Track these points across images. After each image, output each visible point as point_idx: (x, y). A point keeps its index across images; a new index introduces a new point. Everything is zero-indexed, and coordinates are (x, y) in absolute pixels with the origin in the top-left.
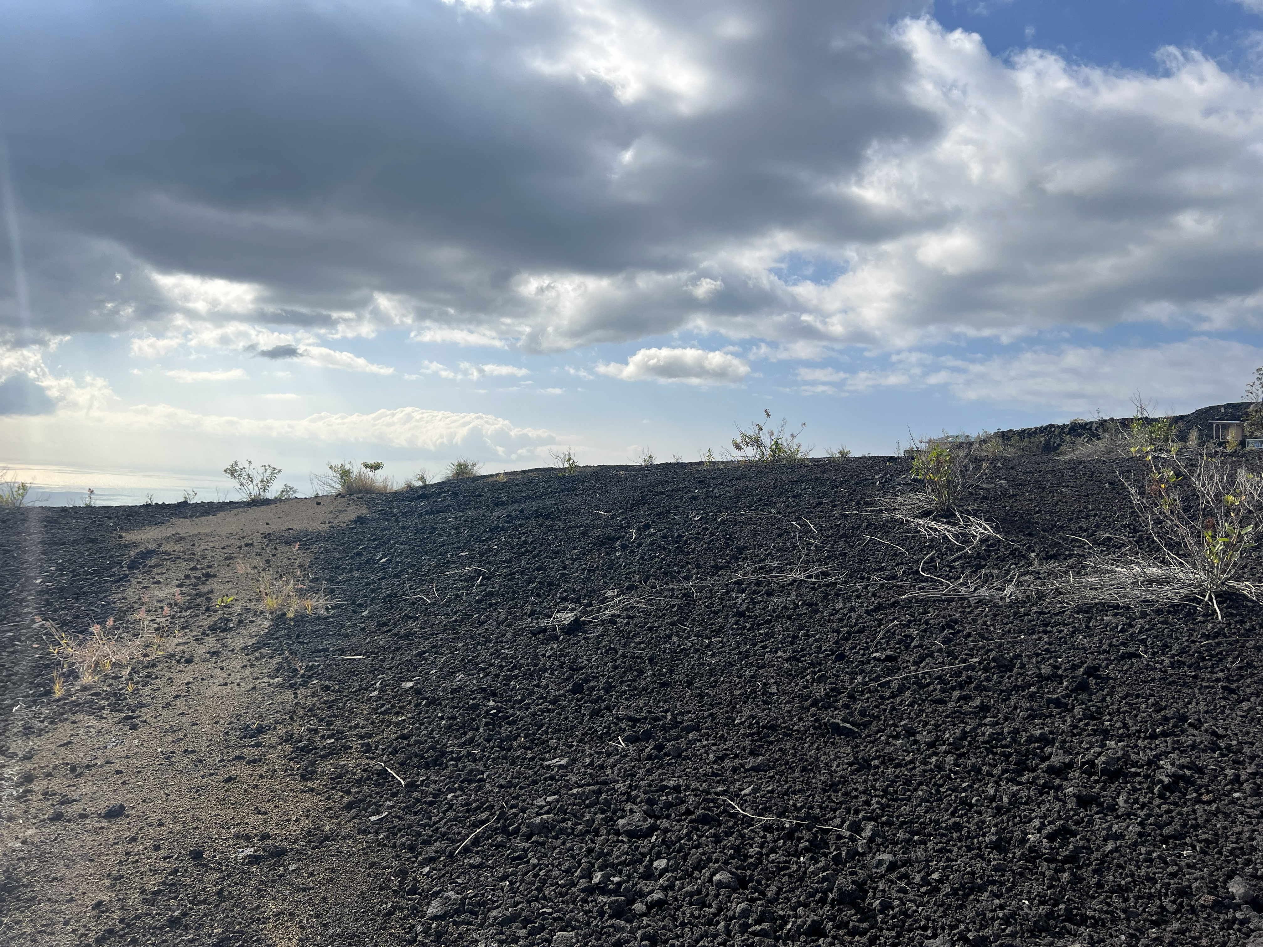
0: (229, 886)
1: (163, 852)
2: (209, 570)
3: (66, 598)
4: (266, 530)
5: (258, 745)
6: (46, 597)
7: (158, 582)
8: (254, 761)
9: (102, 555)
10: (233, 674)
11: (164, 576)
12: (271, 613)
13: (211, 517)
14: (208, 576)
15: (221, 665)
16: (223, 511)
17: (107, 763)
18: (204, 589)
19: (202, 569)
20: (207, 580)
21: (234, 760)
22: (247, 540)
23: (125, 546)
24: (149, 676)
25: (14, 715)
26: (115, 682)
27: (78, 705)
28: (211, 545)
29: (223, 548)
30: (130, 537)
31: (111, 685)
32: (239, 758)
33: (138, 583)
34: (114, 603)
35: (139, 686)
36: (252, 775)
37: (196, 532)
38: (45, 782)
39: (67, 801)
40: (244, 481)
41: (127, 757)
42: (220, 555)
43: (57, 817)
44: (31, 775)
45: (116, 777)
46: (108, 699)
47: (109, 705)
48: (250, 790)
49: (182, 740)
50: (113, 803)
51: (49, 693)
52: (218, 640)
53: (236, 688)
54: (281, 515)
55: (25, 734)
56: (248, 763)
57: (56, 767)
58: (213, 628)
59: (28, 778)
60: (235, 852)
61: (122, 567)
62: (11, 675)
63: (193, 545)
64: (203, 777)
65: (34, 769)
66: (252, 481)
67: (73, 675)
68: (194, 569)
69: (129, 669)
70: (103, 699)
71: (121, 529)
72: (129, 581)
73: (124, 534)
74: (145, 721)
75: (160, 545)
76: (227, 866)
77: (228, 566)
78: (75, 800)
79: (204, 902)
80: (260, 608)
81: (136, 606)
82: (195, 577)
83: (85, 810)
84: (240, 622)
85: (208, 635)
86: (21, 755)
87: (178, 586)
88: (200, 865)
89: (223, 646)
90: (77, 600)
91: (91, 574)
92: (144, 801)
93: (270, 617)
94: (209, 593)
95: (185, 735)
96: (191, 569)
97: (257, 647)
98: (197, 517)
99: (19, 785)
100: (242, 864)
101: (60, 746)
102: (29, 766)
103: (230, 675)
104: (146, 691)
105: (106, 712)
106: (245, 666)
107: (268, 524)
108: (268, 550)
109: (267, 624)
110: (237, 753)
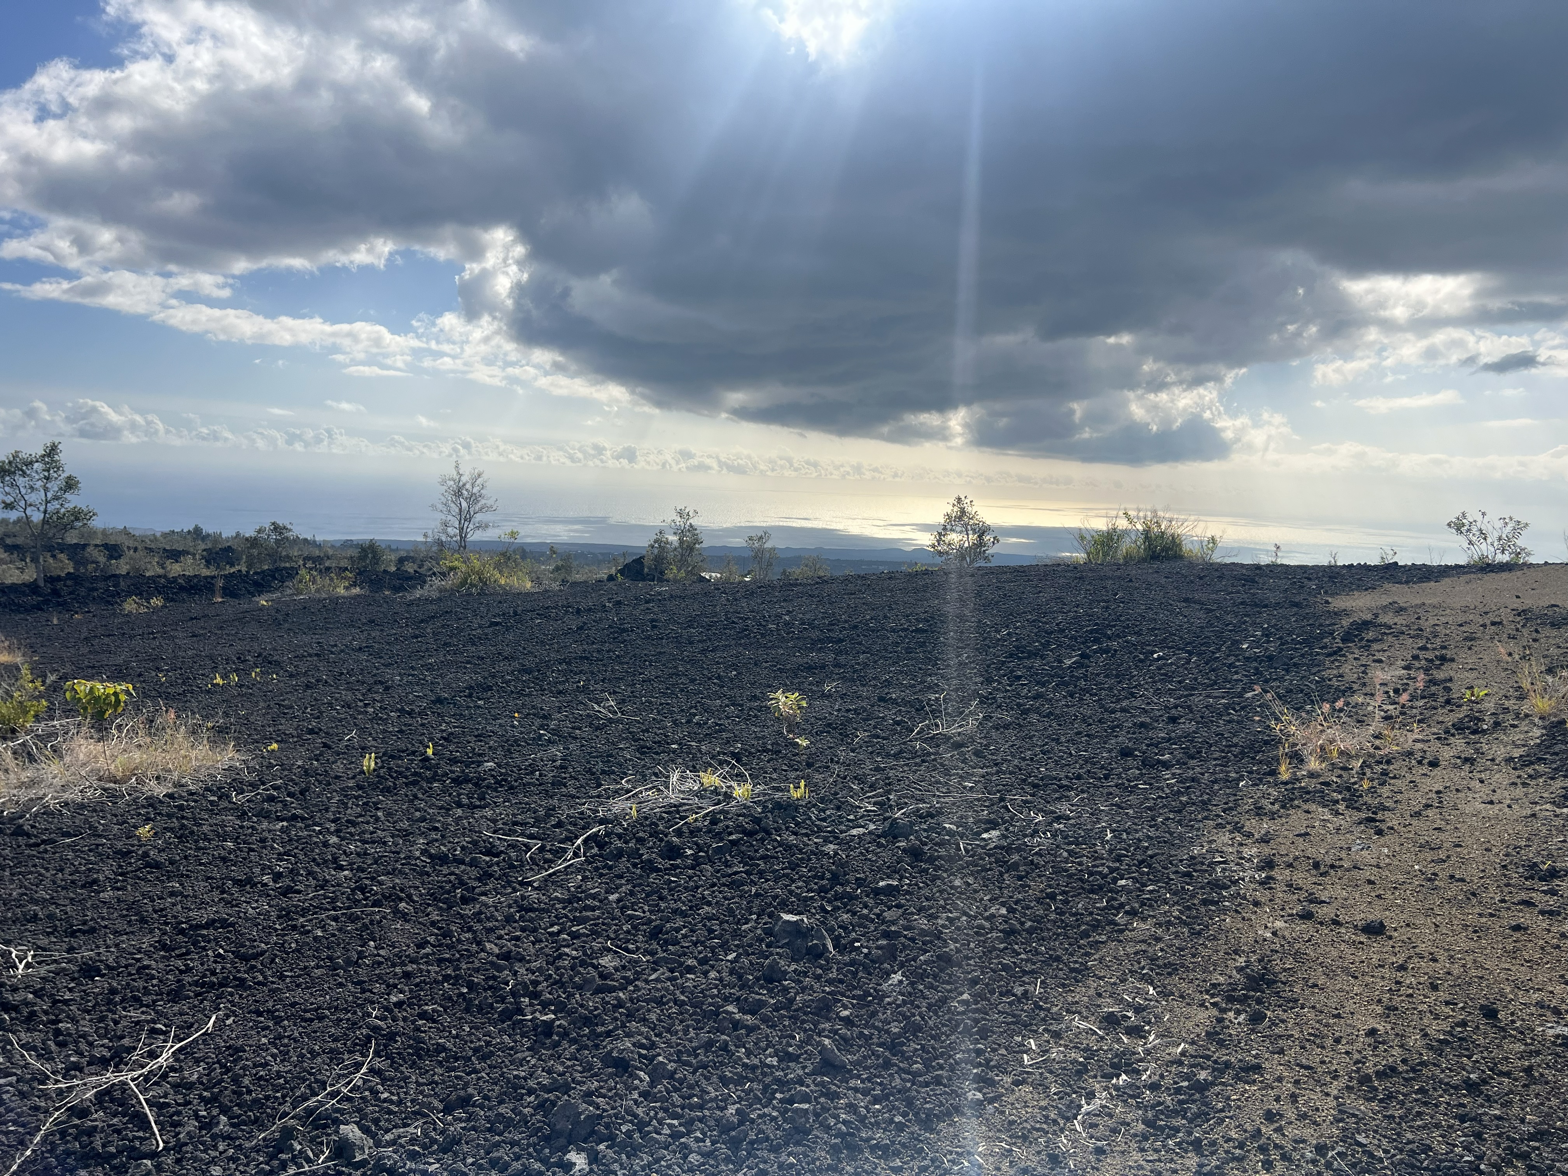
0: (1539, 1066)
1: (1443, 995)
2: (1444, 652)
3: (1276, 668)
4: (1517, 604)
5: (1553, 892)
6: (1255, 664)
7: (1380, 661)
8: (1551, 913)
9: (1311, 622)
10: (1498, 791)
11: (1387, 654)
12: (1542, 718)
13: (1432, 583)
14: (1443, 659)
15: (1478, 776)
16: (1448, 576)
17: (1355, 867)
18: (1440, 675)
19: (1434, 649)
20: (1442, 664)
21: (1519, 903)
22: (1492, 617)
23: (1336, 614)
24: (1385, 773)
25: (1241, 790)
26: (1345, 774)
27: (1308, 793)
28: (1444, 620)
29: (1461, 625)
30: (1339, 603)
31: (1340, 776)
32: (1528, 903)
33: (1355, 659)
34: (1330, 680)
35: (1375, 783)
36: (1549, 931)
37: (1418, 602)
38: (1287, 872)
39: (1313, 900)
40: (1474, 539)
41: (1378, 866)
42: (1457, 635)
43: (1307, 916)
44: (1272, 861)
45: (1368, 887)
46: (1340, 793)
47: (1343, 799)
48: (1549, 949)
49: (1445, 861)
50: (1371, 917)
51: (1274, 773)
52: (1468, 743)
53: (1507, 810)
54: (1534, 586)
55: (1258, 814)
56: (1542, 913)
57: (1296, 858)
58: (1460, 727)
59: (1269, 864)
60: (1542, 1025)
61: (1334, 638)
62: (1230, 746)
63: (1419, 618)
64: (1480, 915)
65: (1274, 855)
66: (1485, 539)
67: (1297, 758)
68: (1423, 648)
69: (1361, 761)
70: (1334, 791)
71: (1326, 592)
72: (1344, 655)
73: (1330, 600)
74: (1392, 828)
75: (1376, 616)
76: (1532, 1039)
77: (1470, 649)
78: (1324, 902)
79: (1508, 1074)
80: (1525, 709)
81: (1355, 687)
82: (1426, 659)
83: (1337, 916)
84: (1497, 724)
85: (1453, 735)
86: (1257, 836)
87: (1404, 668)
88: (1496, 1026)
89: (1477, 751)
90: (1287, 671)
91: (1301, 643)
92: (1408, 925)
93: (1541, 723)
94: (1446, 681)
95: (1448, 857)
96: (1419, 648)
97: (1526, 761)
98: (1414, 583)
99: (1261, 869)
100: (1554, 1043)
101: (1297, 835)
102: (1267, 850)
103: (1494, 791)
104: (1385, 791)
105: (1341, 807)
106: (1514, 784)
107: (1518, 597)
108: (1525, 631)
109: (1537, 732)
110: (1524, 896)
